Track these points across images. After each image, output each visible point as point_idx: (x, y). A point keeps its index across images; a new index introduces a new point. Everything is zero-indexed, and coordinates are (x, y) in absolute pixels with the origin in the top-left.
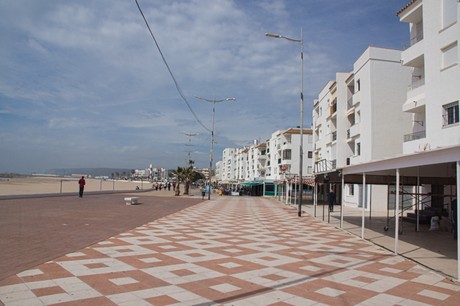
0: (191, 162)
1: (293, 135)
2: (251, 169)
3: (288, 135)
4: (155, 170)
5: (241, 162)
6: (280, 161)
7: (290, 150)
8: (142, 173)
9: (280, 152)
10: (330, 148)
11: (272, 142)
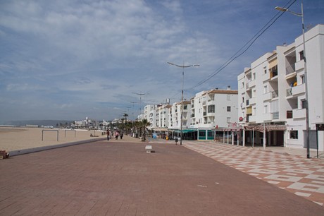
0: (126, 115)
1: (216, 95)
2: (174, 120)
3: (212, 95)
4: (90, 121)
5: (163, 115)
6: (205, 114)
7: (214, 106)
8: (80, 123)
9: (205, 107)
10: (268, 103)
11: (196, 100)
